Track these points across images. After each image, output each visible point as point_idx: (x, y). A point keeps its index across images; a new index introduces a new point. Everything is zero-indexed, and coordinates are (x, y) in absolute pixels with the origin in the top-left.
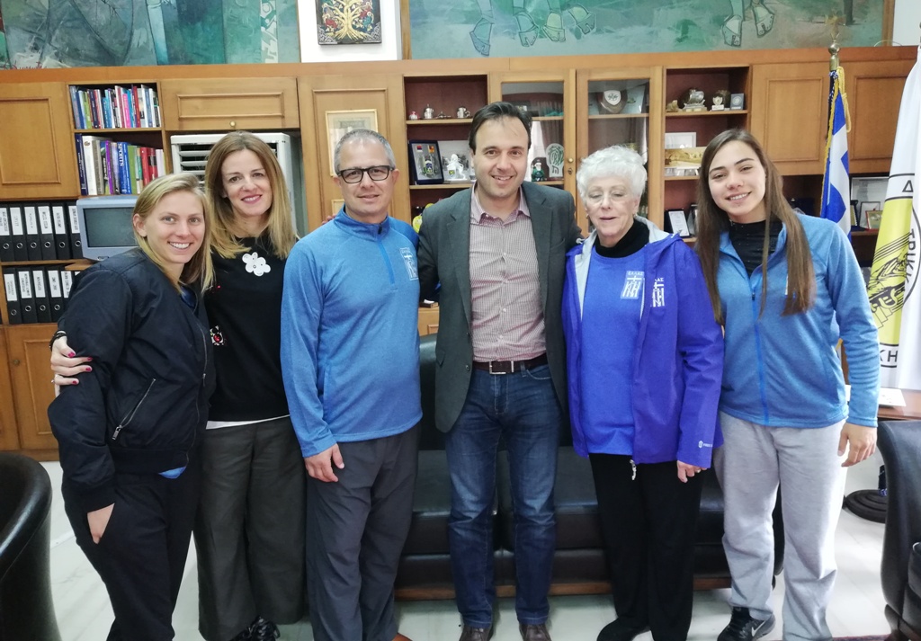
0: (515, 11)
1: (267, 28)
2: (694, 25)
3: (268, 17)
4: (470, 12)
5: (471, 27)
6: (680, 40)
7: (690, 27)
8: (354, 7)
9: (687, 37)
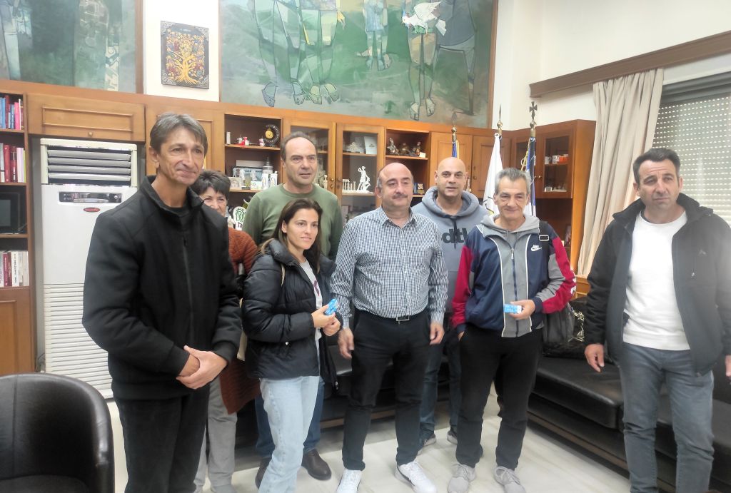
0: (292, 81)
1: (110, 65)
2: (394, 104)
3: (112, 57)
4: (262, 77)
5: (262, 87)
6: (387, 113)
7: (393, 106)
8: (190, 61)
9: (391, 112)
